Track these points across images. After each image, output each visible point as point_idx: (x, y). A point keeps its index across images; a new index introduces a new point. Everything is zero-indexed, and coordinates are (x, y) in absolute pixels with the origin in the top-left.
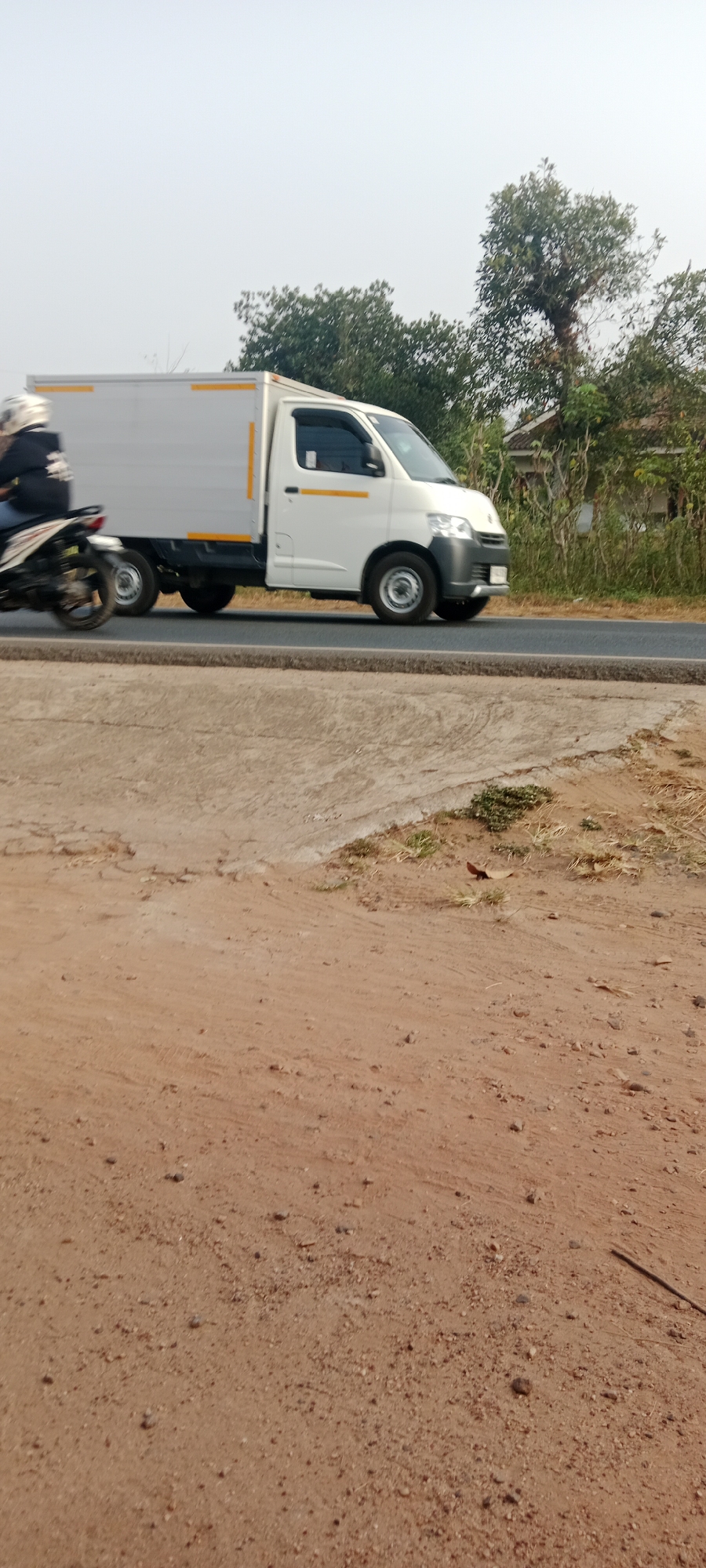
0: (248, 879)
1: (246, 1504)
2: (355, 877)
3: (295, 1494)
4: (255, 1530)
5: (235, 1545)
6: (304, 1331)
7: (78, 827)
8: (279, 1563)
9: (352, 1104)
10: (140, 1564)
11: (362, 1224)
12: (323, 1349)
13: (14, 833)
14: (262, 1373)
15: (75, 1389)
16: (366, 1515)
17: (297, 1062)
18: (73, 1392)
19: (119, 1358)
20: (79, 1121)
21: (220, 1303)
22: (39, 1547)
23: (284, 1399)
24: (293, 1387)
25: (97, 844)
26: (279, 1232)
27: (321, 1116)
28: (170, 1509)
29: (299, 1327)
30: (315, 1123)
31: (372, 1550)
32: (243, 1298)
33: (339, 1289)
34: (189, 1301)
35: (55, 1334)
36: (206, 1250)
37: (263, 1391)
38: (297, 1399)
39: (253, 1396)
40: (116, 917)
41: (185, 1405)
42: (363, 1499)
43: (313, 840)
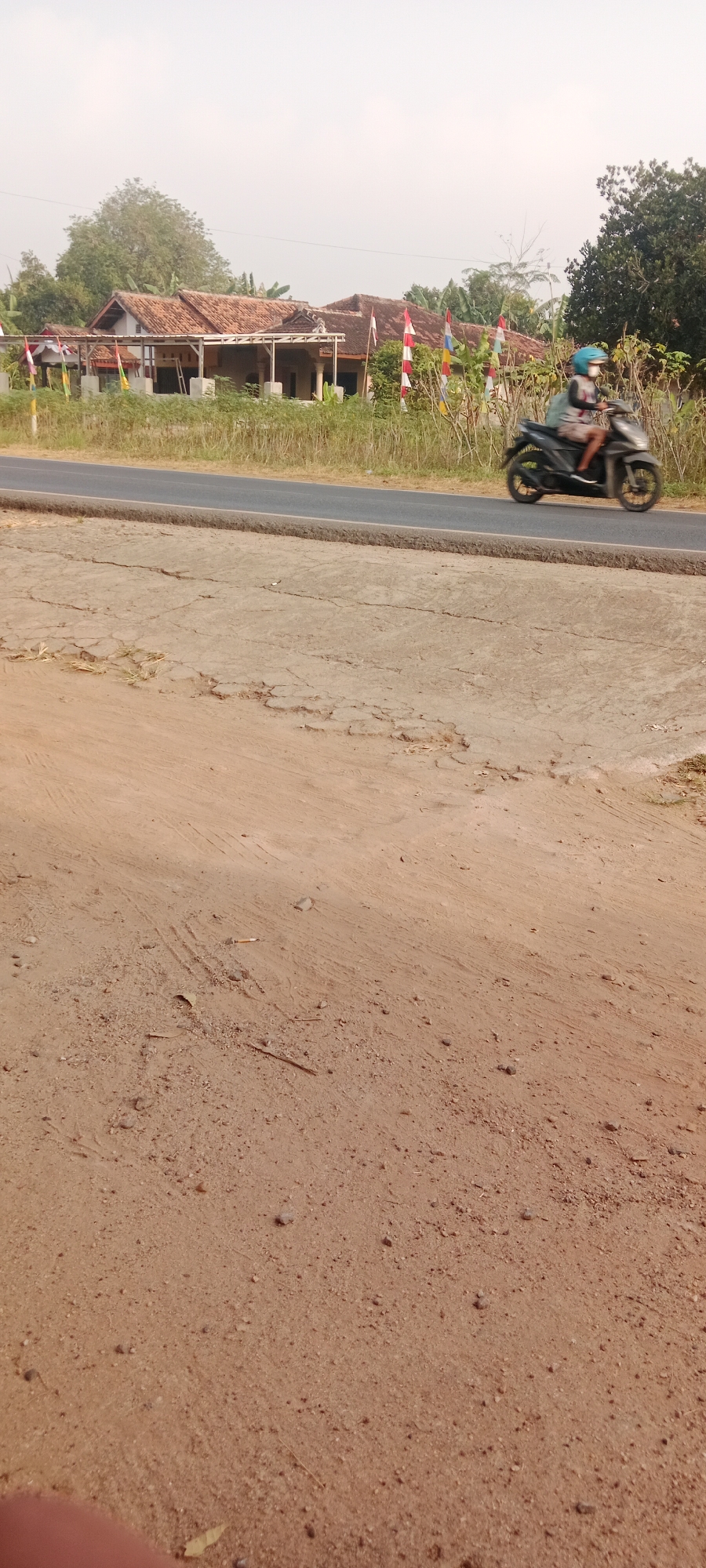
0: (581, 783)
1: (574, 1403)
2: (693, 794)
3: (623, 1405)
4: (583, 1431)
5: (563, 1441)
6: (634, 1245)
7: (416, 714)
8: (606, 1468)
9: (687, 1027)
10: (471, 1437)
11: (696, 1150)
12: (654, 1267)
13: (357, 714)
14: (591, 1279)
15: (412, 1256)
16: (694, 1442)
17: (628, 975)
18: (410, 1258)
19: (454, 1234)
20: (416, 999)
21: (551, 1202)
22: (378, 1399)
23: (614, 1308)
24: (623, 1298)
25: (434, 733)
26: (611, 1142)
27: (654, 1034)
28: (500, 1391)
29: (630, 1240)
30: (648, 1040)
31: (700, 1478)
32: (573, 1200)
33: (670, 1210)
34: (520, 1193)
35: (394, 1200)
36: (537, 1145)
37: (593, 1296)
38: (627, 1311)
39: (583, 1299)
40: (450, 806)
41: (515, 1294)
42: (692, 1424)
43: (650, 751)
